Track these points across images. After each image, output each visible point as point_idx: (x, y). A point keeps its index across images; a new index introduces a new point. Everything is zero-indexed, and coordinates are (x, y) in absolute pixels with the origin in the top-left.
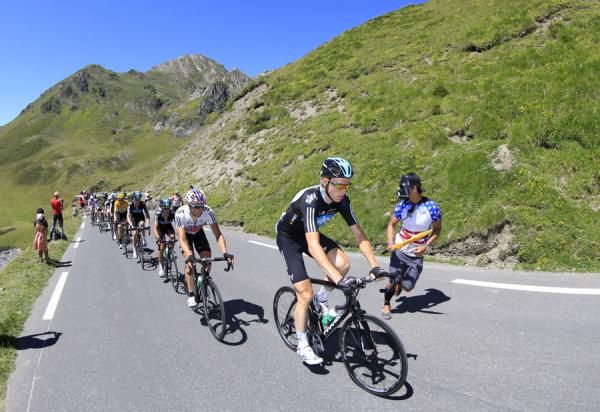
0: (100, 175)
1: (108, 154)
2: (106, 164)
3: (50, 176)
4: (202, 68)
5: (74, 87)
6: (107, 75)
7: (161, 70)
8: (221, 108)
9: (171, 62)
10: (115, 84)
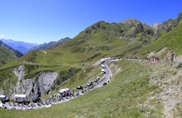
1: (104, 45)
2: (103, 48)
3: (83, 51)
4: (134, 22)
5: (95, 26)
6: (106, 23)
7: (122, 23)
8: (141, 32)
9: (125, 21)
10: (108, 26)
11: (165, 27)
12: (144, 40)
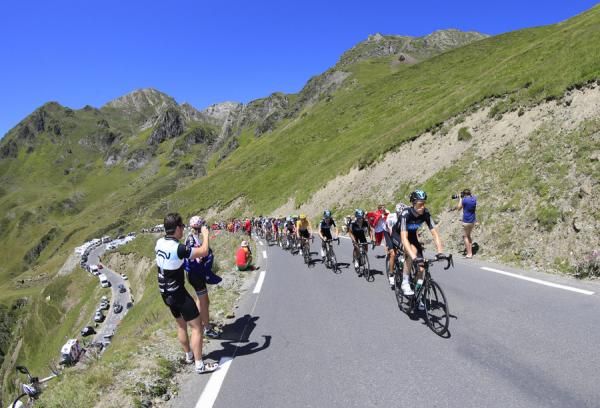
0: (52, 222)
1: (60, 196)
2: (58, 208)
3: (4, 230)
4: (154, 101)
5: (32, 127)
6: (63, 112)
7: (115, 105)
8: (173, 136)
9: (125, 97)
10: (70, 120)
11: (255, 116)
12: (182, 163)
